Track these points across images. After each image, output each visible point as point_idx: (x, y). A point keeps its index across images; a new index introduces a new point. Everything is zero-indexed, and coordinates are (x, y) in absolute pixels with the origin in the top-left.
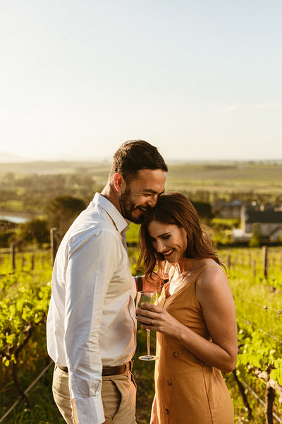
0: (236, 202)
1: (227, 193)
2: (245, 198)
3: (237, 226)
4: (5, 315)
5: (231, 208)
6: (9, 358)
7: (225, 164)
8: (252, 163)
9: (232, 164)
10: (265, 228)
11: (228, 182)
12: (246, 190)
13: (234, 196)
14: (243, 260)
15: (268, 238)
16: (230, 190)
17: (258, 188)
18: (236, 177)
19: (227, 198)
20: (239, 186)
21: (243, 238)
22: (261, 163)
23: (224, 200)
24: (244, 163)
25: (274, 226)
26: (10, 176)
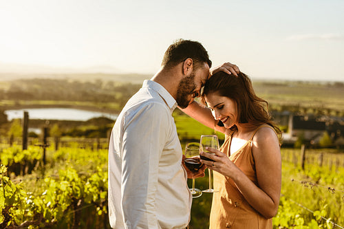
0: (286, 113)
1: (279, 105)
2: (293, 110)
3: (285, 131)
4: (100, 176)
5: (281, 117)
6: (101, 209)
7: (278, 82)
8: (300, 82)
9: (283, 83)
10: (308, 134)
11: (280, 96)
12: (295, 103)
13: (284, 108)
14: (288, 157)
15: (309, 141)
16: (282, 103)
17: (304, 102)
18: (287, 93)
19: (279, 109)
20: (289, 100)
21: (290, 141)
22: (307, 83)
23: (276, 110)
24: (294, 82)
25: (315, 133)
26: (111, 83)
